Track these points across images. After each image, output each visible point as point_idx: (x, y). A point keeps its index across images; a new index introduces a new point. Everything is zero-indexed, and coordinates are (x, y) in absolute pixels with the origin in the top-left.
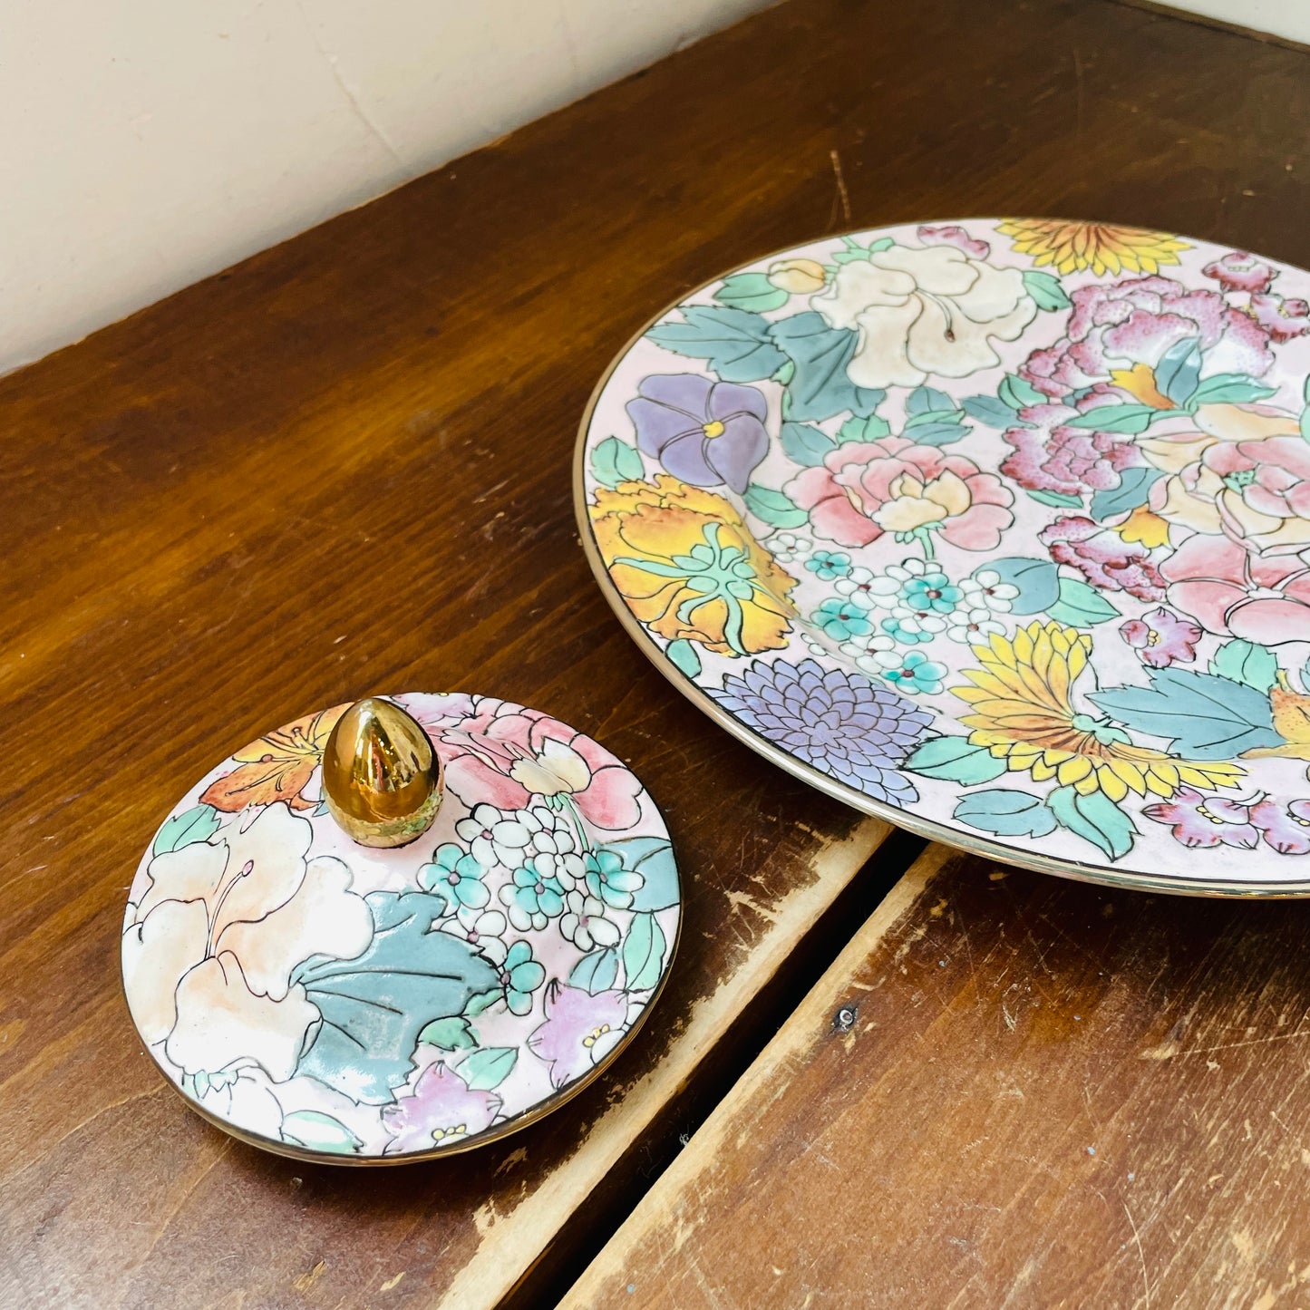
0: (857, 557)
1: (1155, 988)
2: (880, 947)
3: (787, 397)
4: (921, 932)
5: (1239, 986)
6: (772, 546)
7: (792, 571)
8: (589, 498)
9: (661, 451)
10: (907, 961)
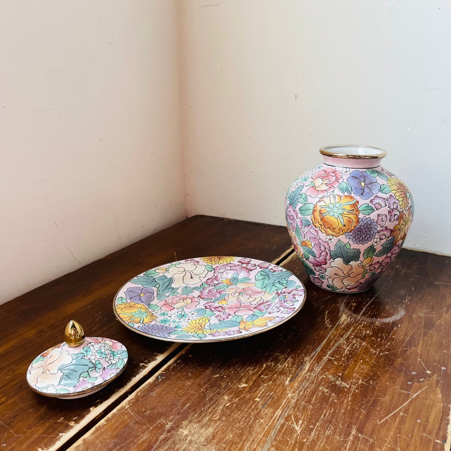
0: (169, 312)
1: (217, 368)
2: (167, 367)
3: (158, 290)
4: (175, 365)
5: (232, 366)
6: (153, 313)
7: (156, 316)
8: (116, 306)
9: (131, 299)
10: (172, 369)
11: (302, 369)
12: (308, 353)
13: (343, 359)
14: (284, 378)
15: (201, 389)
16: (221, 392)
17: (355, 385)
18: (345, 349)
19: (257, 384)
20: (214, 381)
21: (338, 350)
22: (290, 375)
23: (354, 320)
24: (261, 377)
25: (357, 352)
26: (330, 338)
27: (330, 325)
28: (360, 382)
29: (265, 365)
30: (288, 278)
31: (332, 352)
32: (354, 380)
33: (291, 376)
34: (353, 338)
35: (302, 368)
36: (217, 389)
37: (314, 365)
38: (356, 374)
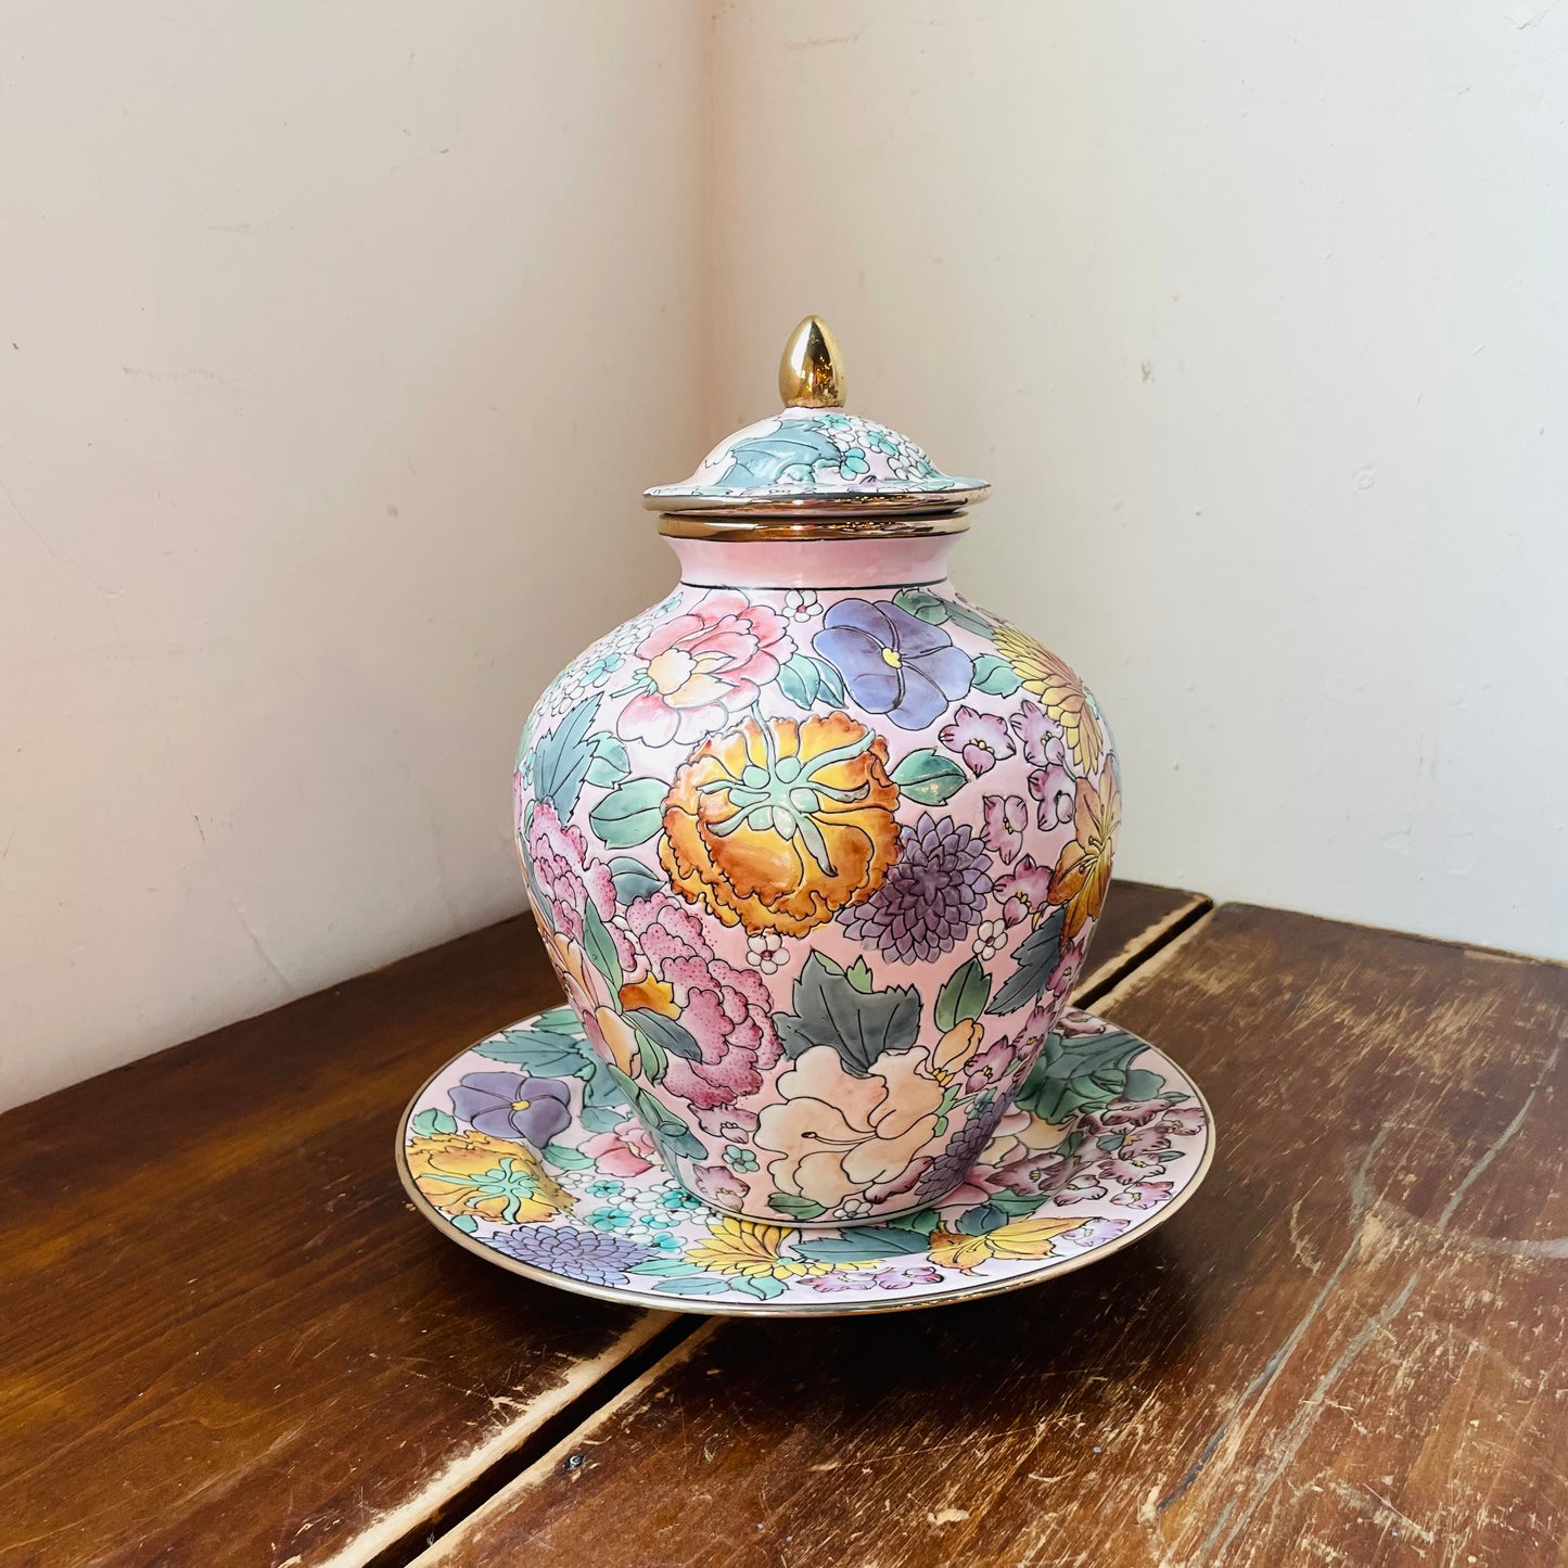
0: (628, 1182)
1: (830, 1429)
2: (610, 1419)
3: (588, 1089)
4: (645, 1408)
5: (896, 1424)
6: (562, 1180)
7: (576, 1194)
8: (408, 1143)
9: (473, 1118)
10: (630, 1426)
11: (1213, 1451)
12: (1231, 1380)
13: (1391, 1411)
14: (1131, 1487)
15: (760, 1526)
16: (851, 1543)
17: (1460, 1530)
18: (1397, 1367)
19: (1008, 1515)
20: (817, 1491)
21: (1362, 1373)
22: (1160, 1475)
23: (1418, 1244)
24: (1028, 1481)
25: (1450, 1382)
26: (1321, 1316)
27: (1315, 1262)
28: (1483, 1517)
29: (1042, 1427)
30: (1130, 1063)
31: (1340, 1378)
32: (1453, 1510)
33: (1162, 1478)
34: (1422, 1322)
35: (1210, 1444)
36: (830, 1526)
37: (1264, 1433)
38: (1460, 1479)
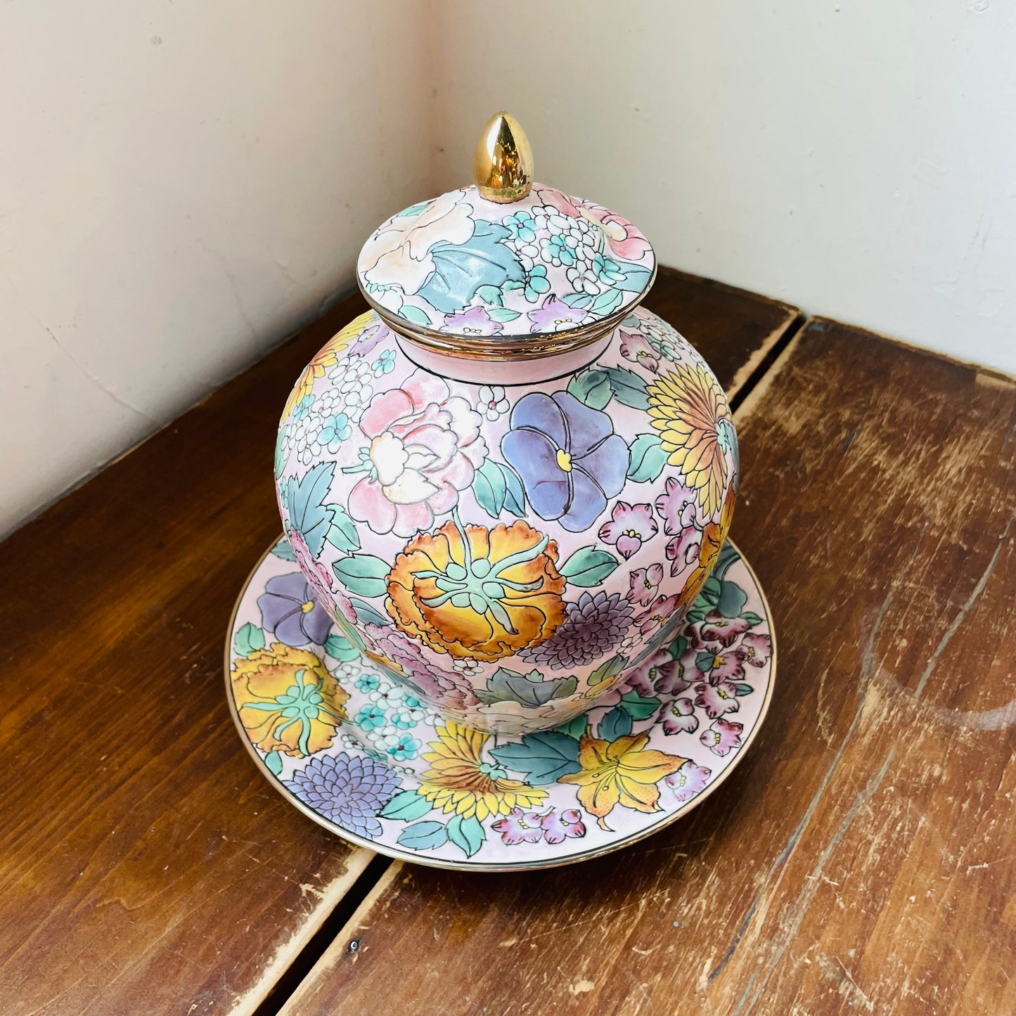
1: (512, 908)
4: (397, 894)
5: (553, 902)
6: (338, 674)
8: (232, 666)
9: (276, 627)
10: (389, 910)
11: (748, 924)
12: (765, 856)
13: (862, 887)
14: (695, 958)
15: (468, 998)
16: (522, 1012)
17: (890, 1000)
18: (870, 843)
19: (618, 984)
20: (503, 965)
21: (848, 848)
22: (713, 947)
23: (899, 715)
24: (632, 954)
25: (903, 857)
26: (828, 790)
27: (830, 734)
28: (905, 988)
29: (644, 902)
31: (833, 855)
32: (888, 981)
33: (714, 950)
34: (892, 796)
35: (746, 918)
36: (510, 997)
37: (781, 908)
38: (896, 953)
